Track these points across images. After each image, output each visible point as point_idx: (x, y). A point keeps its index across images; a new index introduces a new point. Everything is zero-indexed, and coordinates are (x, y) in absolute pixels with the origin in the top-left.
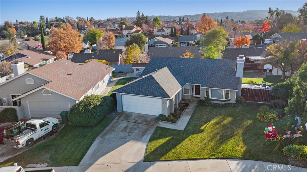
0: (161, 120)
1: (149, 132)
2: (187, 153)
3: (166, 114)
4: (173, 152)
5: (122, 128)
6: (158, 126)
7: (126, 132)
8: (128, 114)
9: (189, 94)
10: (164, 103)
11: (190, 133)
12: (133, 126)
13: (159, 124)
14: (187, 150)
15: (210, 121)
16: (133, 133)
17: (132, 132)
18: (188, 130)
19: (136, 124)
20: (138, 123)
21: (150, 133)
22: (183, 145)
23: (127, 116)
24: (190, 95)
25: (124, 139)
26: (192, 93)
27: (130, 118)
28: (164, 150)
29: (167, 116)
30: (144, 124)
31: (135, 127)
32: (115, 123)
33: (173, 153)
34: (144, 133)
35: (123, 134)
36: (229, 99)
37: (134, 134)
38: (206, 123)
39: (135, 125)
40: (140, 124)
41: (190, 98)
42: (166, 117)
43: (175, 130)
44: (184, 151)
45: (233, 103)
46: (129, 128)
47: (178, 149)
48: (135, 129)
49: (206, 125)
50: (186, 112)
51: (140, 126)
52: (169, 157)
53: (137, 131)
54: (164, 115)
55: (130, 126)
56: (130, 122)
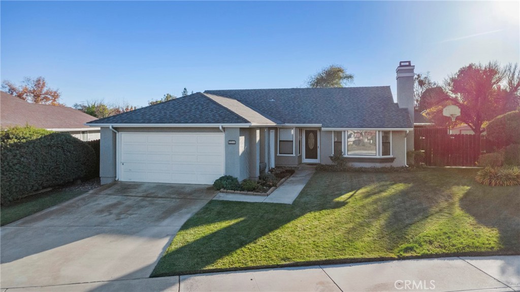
0: (222, 190)
1: (184, 210)
3: (239, 175)
4: (266, 247)
5: (99, 207)
6: (215, 199)
7: (111, 214)
8: (130, 185)
9: (292, 154)
10: (231, 143)
12: (137, 201)
13: (218, 196)
14: (313, 239)
15: (359, 189)
16: (131, 214)
17: (130, 212)
19: (149, 199)
20: (155, 197)
21: (188, 213)
22: (298, 229)
23: (126, 188)
24: (294, 155)
25: (95, 227)
26: (299, 153)
27: (134, 190)
28: (232, 242)
29: (240, 180)
30: (173, 198)
31: (143, 203)
32: (83, 199)
33: (266, 249)
34: (168, 213)
35: (98, 218)
36: (391, 156)
37: (132, 216)
38: (351, 191)
39: (143, 200)
40: (160, 199)
42: (237, 181)
43: (266, 203)
44: (306, 242)
45: (402, 167)
46: (121, 206)
47: (283, 239)
48: (142, 207)
49: (351, 193)
50: (291, 181)
51: (160, 201)
52: (253, 259)
53: (145, 211)
54: (232, 177)
55: (128, 202)
56: (128, 197)
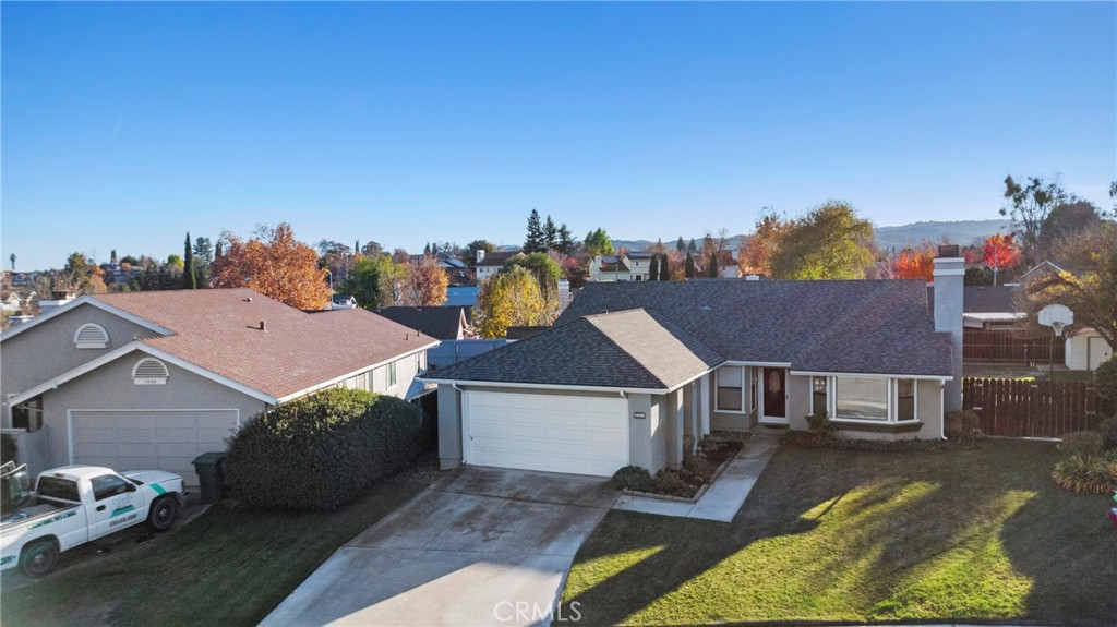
0: (625, 490)
1: (573, 528)
2: (760, 600)
3: (650, 464)
4: (690, 597)
5: (455, 516)
6: (616, 507)
7: (473, 530)
8: (485, 473)
9: (740, 410)
10: (639, 416)
11: (765, 529)
12: (504, 508)
13: (619, 501)
14: (755, 588)
15: (844, 492)
16: (502, 532)
17: (499, 528)
18: (752, 521)
19: (519, 503)
20: (528, 500)
21: (580, 533)
22: (736, 570)
23: (482, 480)
24: (743, 412)
25: (461, 553)
26: (753, 407)
27: (494, 484)
28: (645, 588)
29: (653, 472)
30: (554, 503)
31: (514, 511)
32: (426, 500)
33: (690, 600)
34: (553, 532)
35: (459, 537)
36: (916, 420)
37: (503, 535)
38: (828, 499)
39: (510, 506)
40: (535, 504)
41: (745, 427)
42: (649, 476)
43: (692, 519)
44: (744, 593)
45: (936, 441)
46: (484, 516)
47: (713, 586)
48: (513, 519)
49: (828, 503)
50: (735, 468)
51: (536, 508)
52: (673, 614)
53: (520, 527)
54: (639, 468)
55: (492, 510)
56: (490, 499)
